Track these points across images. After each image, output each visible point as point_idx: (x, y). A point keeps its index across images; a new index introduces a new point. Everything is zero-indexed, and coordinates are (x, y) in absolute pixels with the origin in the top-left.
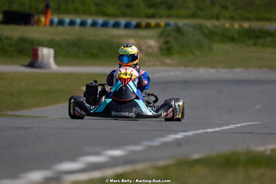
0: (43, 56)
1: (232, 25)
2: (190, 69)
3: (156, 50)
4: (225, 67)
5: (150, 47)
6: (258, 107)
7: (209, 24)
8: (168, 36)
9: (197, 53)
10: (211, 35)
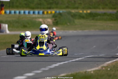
0: (3, 27)
1: (83, 11)
2: (66, 31)
3: (51, 23)
4: (81, 30)
5: (48, 22)
6: (94, 46)
7: (73, 11)
8: (56, 17)
9: (68, 24)
10: (74, 16)
